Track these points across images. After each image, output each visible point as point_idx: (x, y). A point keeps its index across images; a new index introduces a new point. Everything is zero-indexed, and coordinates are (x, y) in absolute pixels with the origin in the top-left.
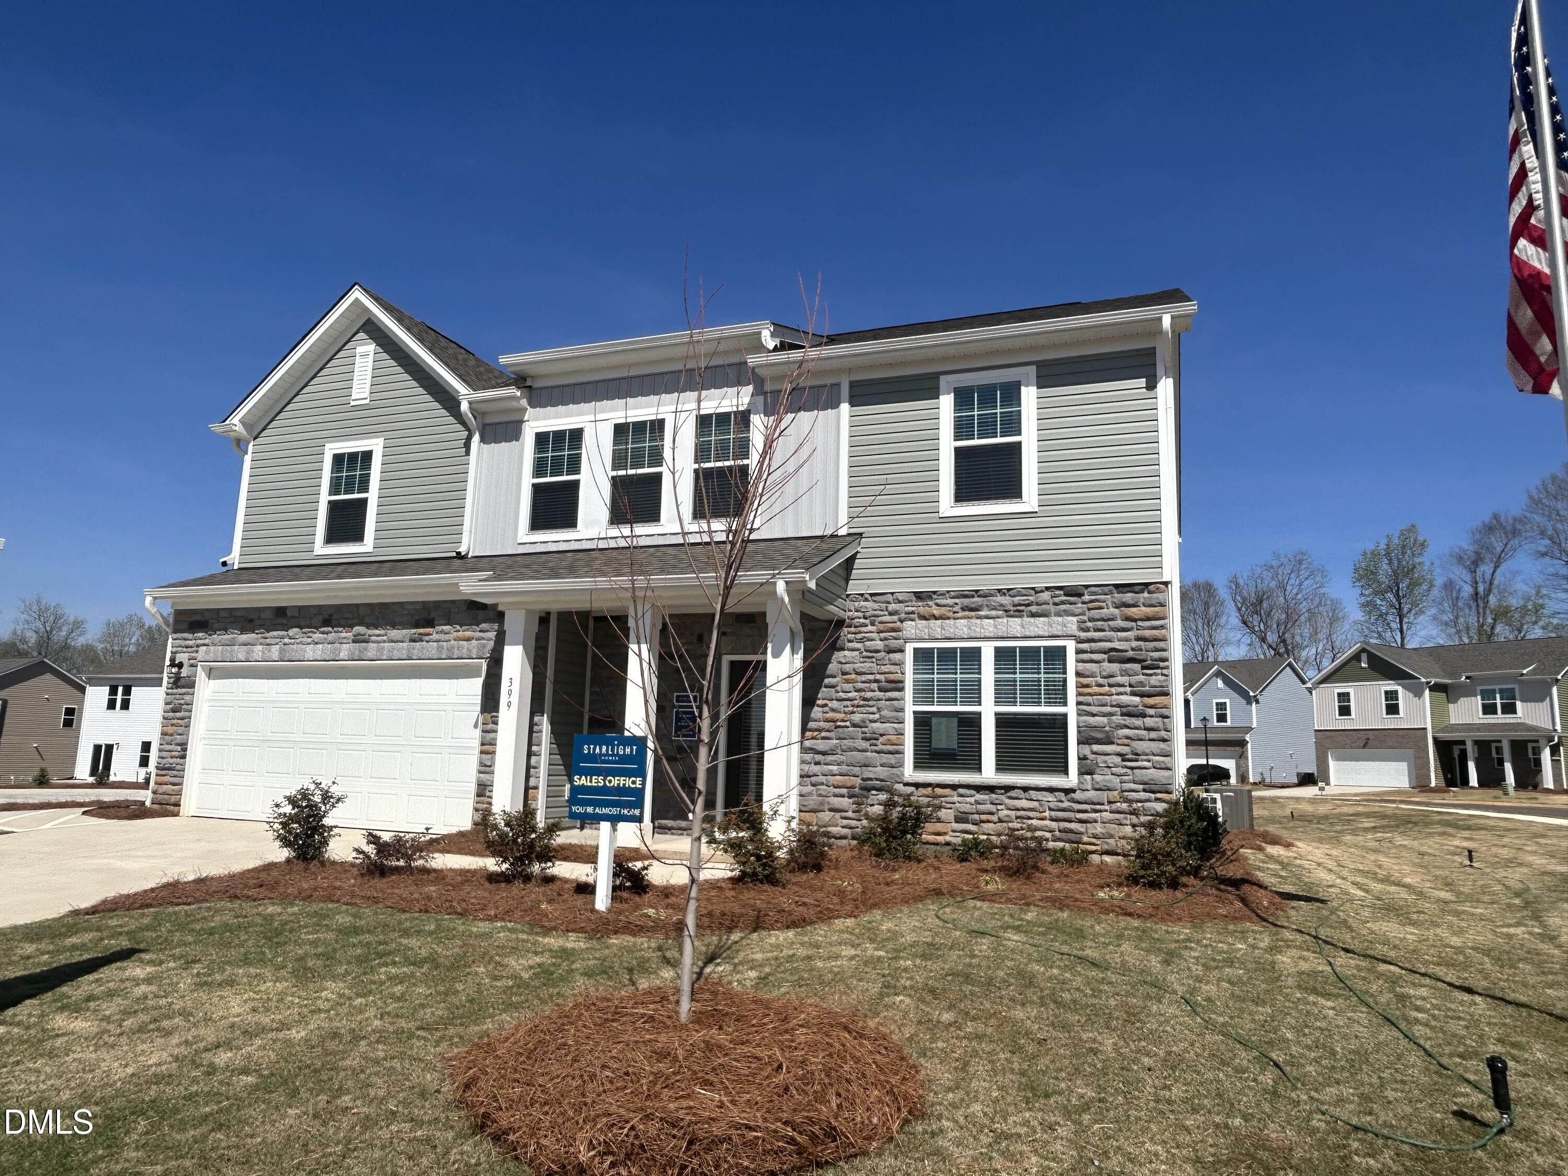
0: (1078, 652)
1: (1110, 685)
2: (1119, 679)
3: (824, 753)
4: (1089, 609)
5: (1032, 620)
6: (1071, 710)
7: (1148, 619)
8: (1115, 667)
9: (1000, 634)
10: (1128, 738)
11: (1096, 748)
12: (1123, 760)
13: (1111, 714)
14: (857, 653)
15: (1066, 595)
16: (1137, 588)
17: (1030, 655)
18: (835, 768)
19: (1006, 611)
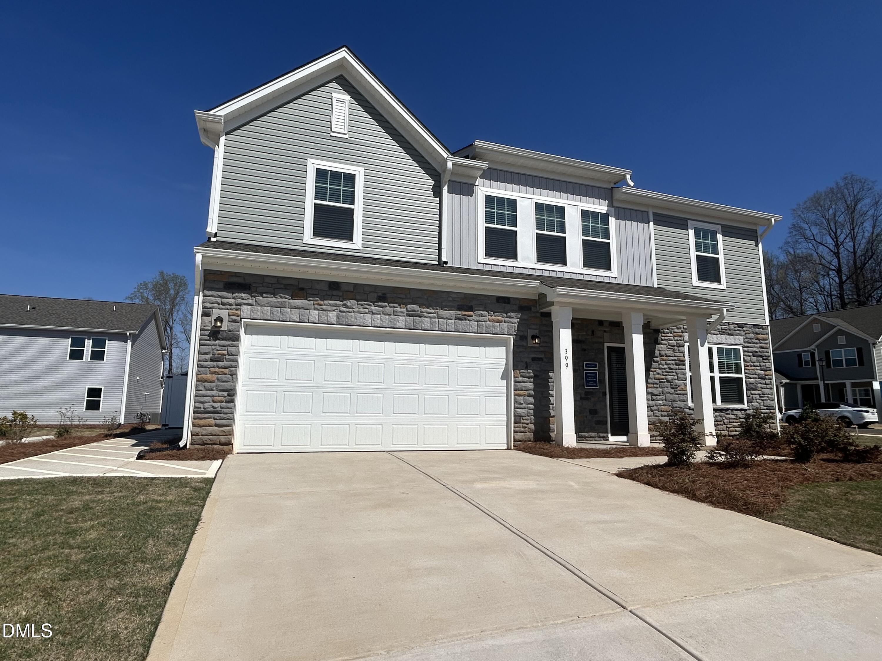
0: (744, 351)
1: (754, 366)
2: (756, 364)
3: (656, 395)
4: (746, 334)
5: (728, 336)
6: (743, 376)
7: (764, 340)
8: (755, 359)
9: (719, 342)
10: (761, 388)
11: (753, 392)
12: (760, 397)
13: (756, 378)
14: (665, 346)
15: (738, 327)
16: (760, 327)
17: (728, 351)
18: (661, 402)
19: (719, 332)
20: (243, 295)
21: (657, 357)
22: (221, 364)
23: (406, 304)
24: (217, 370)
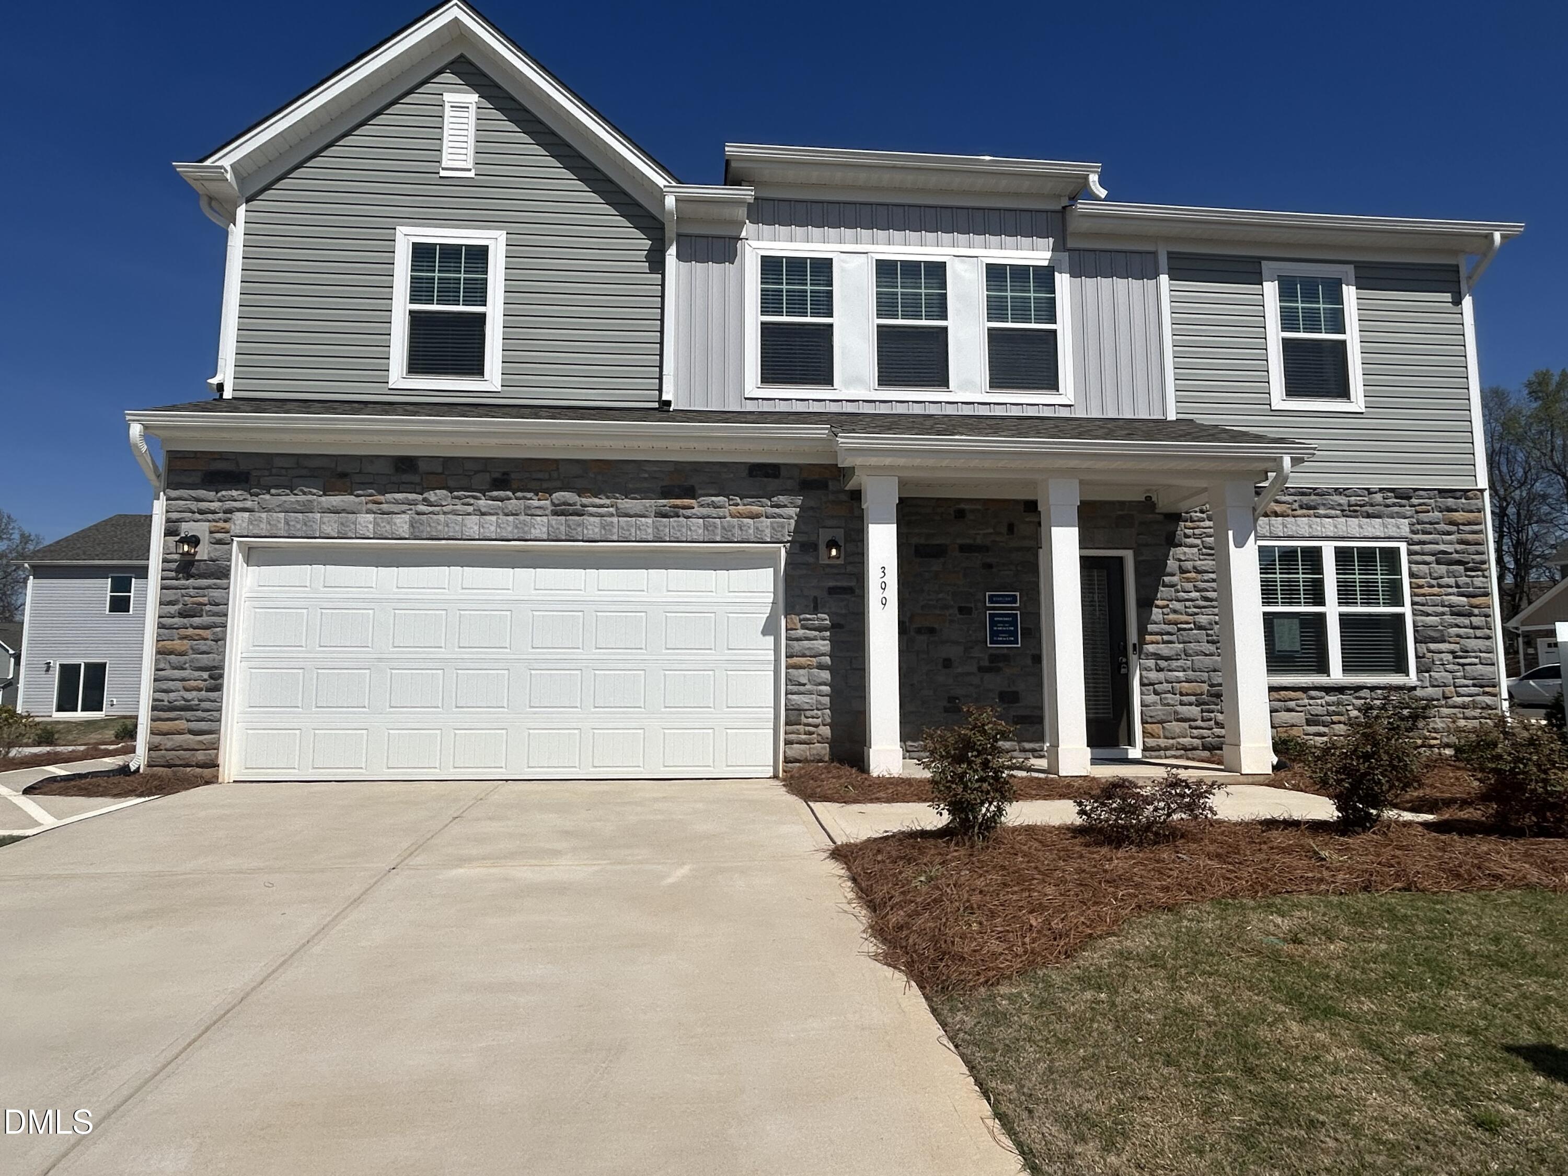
0: (1410, 553)
1: (1440, 586)
2: (1446, 580)
4: (1417, 512)
5: (1368, 520)
6: (1407, 610)
7: (1469, 524)
8: (1443, 569)
9: (1341, 534)
10: (1459, 636)
11: (1433, 646)
12: (1455, 657)
13: (1443, 614)
15: (1396, 497)
16: (1458, 494)
17: (1367, 556)
18: (1181, 674)
19: (1343, 511)
20: (234, 493)
21: (1173, 575)
22: (196, 621)
23: (550, 492)
24: (190, 631)
